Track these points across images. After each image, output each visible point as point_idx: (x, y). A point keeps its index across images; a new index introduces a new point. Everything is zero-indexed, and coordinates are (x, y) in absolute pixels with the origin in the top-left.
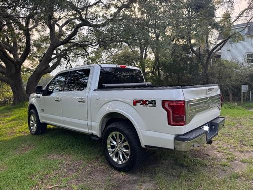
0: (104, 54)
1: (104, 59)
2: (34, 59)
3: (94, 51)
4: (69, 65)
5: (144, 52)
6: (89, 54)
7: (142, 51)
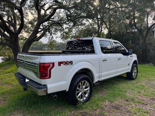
0: (74, 30)
1: (74, 33)
2: (30, 32)
3: (68, 27)
4: (51, 36)
5: (100, 28)
6: (64, 29)
7: (99, 27)
